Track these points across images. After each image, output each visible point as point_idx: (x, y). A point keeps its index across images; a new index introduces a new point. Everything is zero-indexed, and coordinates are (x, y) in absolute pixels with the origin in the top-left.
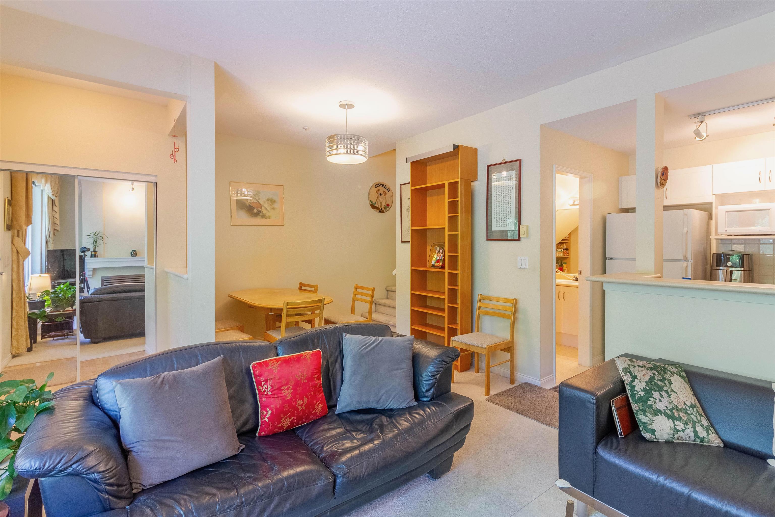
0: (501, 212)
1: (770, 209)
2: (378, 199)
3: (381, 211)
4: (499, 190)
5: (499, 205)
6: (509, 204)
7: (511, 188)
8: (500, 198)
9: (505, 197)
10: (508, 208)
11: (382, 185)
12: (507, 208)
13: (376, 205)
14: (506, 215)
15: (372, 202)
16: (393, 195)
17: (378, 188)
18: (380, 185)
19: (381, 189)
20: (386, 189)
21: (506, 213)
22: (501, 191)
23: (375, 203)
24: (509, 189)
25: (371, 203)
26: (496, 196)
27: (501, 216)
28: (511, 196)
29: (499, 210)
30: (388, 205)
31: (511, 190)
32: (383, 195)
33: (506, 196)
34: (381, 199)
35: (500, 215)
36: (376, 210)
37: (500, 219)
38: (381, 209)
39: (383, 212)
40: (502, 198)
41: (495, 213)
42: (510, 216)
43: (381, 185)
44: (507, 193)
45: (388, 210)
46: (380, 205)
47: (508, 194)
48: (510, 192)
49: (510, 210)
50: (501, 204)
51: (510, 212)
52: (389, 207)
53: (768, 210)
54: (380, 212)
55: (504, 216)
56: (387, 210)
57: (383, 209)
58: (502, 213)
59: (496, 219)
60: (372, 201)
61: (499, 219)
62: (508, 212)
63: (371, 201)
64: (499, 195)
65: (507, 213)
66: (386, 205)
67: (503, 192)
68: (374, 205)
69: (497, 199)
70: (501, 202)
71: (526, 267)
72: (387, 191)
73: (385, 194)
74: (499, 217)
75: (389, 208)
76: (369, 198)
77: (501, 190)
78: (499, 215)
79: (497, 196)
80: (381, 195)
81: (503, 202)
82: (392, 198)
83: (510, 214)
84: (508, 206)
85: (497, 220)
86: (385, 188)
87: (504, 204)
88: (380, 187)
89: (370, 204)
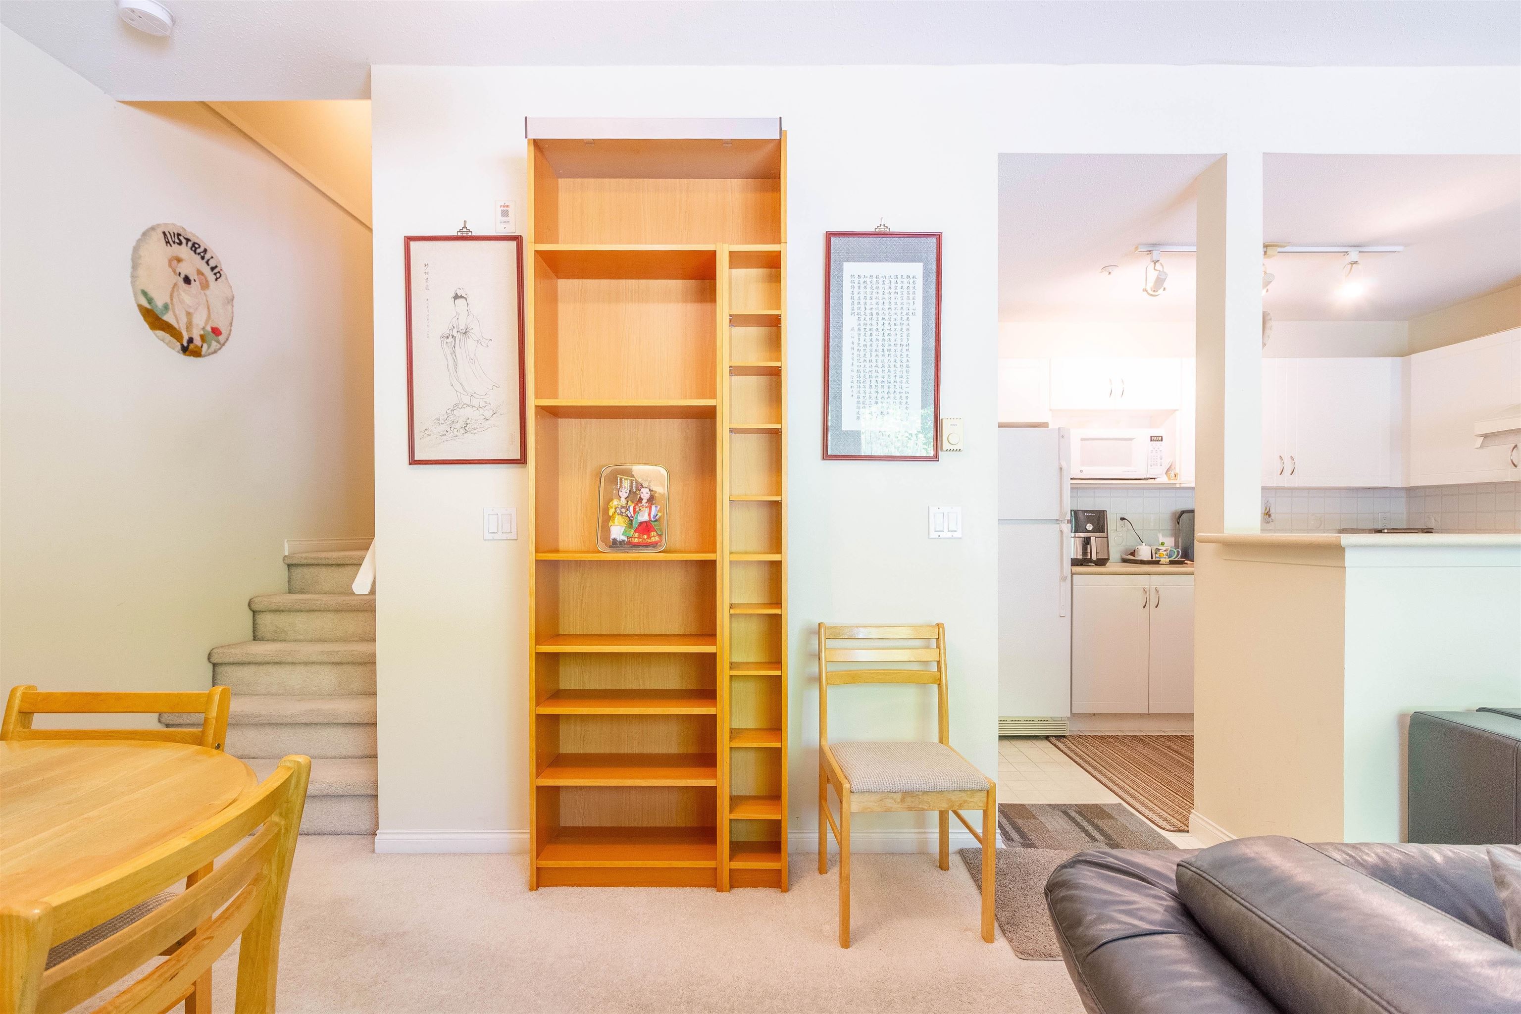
0: (877, 376)
1: (1134, 439)
2: (175, 294)
3: (189, 349)
4: (868, 312)
5: (868, 355)
6: (904, 355)
7: (911, 312)
8: (871, 335)
9: (889, 335)
10: (898, 366)
11: (190, 244)
12: (895, 366)
13: (168, 318)
14: (892, 386)
15: (150, 300)
16: (233, 297)
17: (176, 249)
18: (184, 241)
19: (191, 264)
20: (207, 263)
21: (892, 381)
22: (874, 317)
23: (166, 307)
24: (904, 313)
25: (145, 303)
26: (859, 329)
27: (873, 390)
28: (908, 335)
29: (868, 369)
30: (216, 332)
31: (911, 317)
32: (195, 285)
33: (893, 333)
34: (188, 296)
35: (871, 387)
36: (167, 337)
37: (870, 397)
38: (191, 340)
39: (197, 354)
40: (880, 338)
41: (855, 380)
42: (905, 389)
43: (188, 240)
44: (895, 325)
45: (215, 352)
46: (184, 320)
47: (899, 327)
48: (905, 323)
49: (905, 374)
50: (874, 354)
51: (904, 380)
52: (221, 338)
53: (1131, 439)
54: (185, 350)
55: (886, 390)
56: (212, 349)
57: (197, 341)
58: (880, 380)
59: (859, 397)
60: (152, 294)
61: (867, 397)
62: (898, 379)
63: (145, 293)
64: (868, 327)
65: (896, 382)
66: (209, 329)
67: (884, 319)
68: (158, 312)
69: (862, 338)
70: (874, 348)
71: (956, 535)
72: (211, 276)
73: (205, 286)
74: (867, 390)
75: (218, 342)
76: (134, 277)
77: (874, 312)
78: (867, 386)
79: (862, 330)
80: (187, 280)
81: (880, 348)
82: (230, 307)
83: (904, 385)
84: (898, 360)
85: (861, 400)
86: (203, 258)
87: (886, 355)
88: (184, 251)
89: (140, 307)
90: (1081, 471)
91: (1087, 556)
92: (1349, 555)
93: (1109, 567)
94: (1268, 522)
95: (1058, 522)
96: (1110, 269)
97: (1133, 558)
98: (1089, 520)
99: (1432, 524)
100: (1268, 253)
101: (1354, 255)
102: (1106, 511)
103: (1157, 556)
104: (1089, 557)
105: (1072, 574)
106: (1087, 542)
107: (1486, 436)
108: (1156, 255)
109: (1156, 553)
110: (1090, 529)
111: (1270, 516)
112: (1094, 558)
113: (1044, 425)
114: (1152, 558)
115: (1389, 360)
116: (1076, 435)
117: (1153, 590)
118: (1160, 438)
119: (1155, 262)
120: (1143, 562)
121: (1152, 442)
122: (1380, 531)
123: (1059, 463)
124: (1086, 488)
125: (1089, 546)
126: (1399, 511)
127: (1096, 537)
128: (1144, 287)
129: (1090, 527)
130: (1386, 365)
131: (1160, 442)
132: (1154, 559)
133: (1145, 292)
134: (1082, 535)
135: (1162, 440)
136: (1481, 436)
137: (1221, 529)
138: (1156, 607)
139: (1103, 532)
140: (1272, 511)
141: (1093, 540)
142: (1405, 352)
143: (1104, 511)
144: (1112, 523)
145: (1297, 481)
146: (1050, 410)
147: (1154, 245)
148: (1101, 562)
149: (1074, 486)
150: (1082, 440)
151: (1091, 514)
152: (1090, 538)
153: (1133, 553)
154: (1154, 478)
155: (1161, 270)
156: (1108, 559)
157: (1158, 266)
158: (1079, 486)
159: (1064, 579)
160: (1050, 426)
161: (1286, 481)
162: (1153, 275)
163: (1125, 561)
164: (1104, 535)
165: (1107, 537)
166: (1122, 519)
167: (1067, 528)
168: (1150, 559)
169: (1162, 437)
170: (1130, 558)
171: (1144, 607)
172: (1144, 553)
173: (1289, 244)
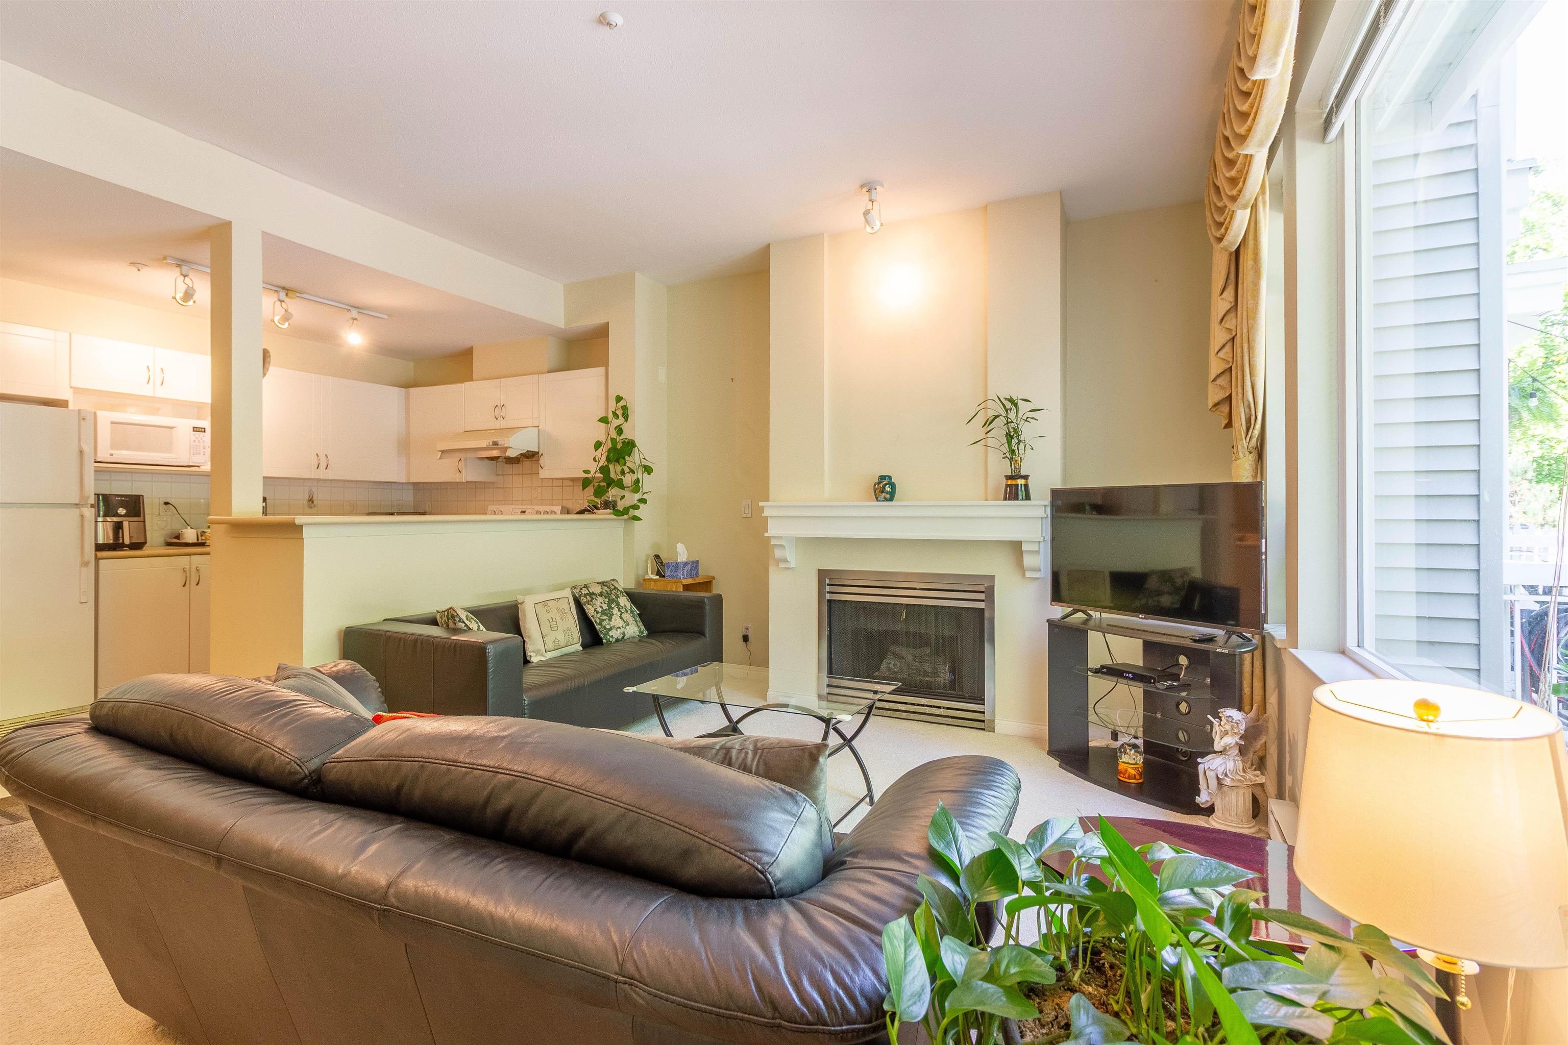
90: (112, 455)
91: (119, 540)
92: (305, 530)
93: (146, 551)
94: (311, 507)
95: (77, 506)
96: (140, 267)
97: (178, 541)
98: (123, 504)
99: (427, 510)
100: (289, 295)
101: (354, 313)
102: (143, 496)
103: (203, 538)
104: (121, 541)
105: (97, 559)
106: (118, 527)
107: (443, 452)
108: (185, 269)
109: (202, 536)
110: (123, 514)
111: (313, 502)
112: (127, 541)
113: (63, 404)
114: (198, 540)
115: (396, 389)
116: (105, 417)
117: (193, 570)
118: (203, 430)
119: (185, 276)
120: (187, 545)
121: (195, 433)
122: (392, 514)
123: (80, 446)
124: (120, 472)
125: (121, 531)
126: (408, 497)
127: (129, 522)
128: (173, 295)
129: (122, 511)
130: (396, 393)
131: (203, 433)
132: (200, 541)
133: (175, 300)
134: (115, 519)
135: (205, 432)
136: (440, 451)
137: (229, 512)
138: (197, 584)
139: (139, 516)
140: (314, 498)
141: (126, 524)
142: (408, 385)
143: (139, 496)
144: (150, 509)
145: (330, 475)
146: (71, 387)
147: (183, 261)
148: (137, 546)
149: (98, 469)
150: (112, 423)
151: (123, 499)
152: (122, 522)
153: (178, 537)
154: (199, 466)
155: (191, 286)
156: (145, 543)
157: (187, 280)
158: (104, 469)
159: (86, 564)
160: (71, 406)
161: (322, 474)
162: (182, 288)
163: (169, 544)
164: (141, 519)
165: (144, 521)
166: (166, 503)
167: (89, 513)
168: (195, 541)
169: (204, 429)
170: (175, 542)
171: (184, 586)
172: (190, 535)
173: (305, 293)
